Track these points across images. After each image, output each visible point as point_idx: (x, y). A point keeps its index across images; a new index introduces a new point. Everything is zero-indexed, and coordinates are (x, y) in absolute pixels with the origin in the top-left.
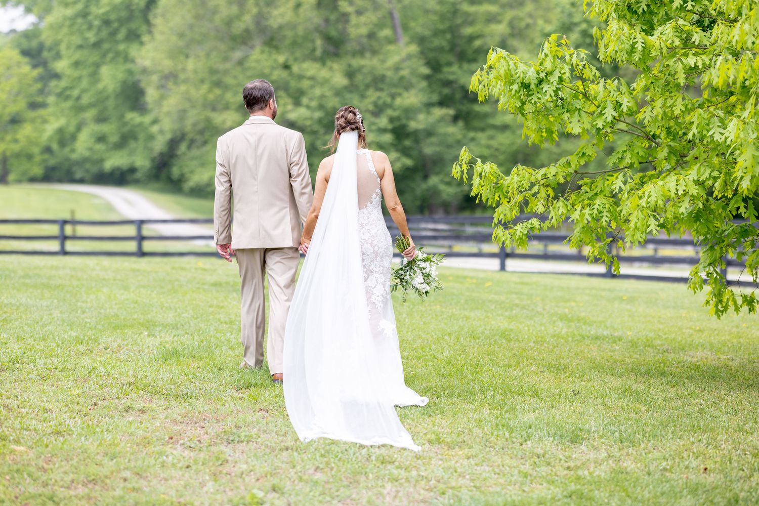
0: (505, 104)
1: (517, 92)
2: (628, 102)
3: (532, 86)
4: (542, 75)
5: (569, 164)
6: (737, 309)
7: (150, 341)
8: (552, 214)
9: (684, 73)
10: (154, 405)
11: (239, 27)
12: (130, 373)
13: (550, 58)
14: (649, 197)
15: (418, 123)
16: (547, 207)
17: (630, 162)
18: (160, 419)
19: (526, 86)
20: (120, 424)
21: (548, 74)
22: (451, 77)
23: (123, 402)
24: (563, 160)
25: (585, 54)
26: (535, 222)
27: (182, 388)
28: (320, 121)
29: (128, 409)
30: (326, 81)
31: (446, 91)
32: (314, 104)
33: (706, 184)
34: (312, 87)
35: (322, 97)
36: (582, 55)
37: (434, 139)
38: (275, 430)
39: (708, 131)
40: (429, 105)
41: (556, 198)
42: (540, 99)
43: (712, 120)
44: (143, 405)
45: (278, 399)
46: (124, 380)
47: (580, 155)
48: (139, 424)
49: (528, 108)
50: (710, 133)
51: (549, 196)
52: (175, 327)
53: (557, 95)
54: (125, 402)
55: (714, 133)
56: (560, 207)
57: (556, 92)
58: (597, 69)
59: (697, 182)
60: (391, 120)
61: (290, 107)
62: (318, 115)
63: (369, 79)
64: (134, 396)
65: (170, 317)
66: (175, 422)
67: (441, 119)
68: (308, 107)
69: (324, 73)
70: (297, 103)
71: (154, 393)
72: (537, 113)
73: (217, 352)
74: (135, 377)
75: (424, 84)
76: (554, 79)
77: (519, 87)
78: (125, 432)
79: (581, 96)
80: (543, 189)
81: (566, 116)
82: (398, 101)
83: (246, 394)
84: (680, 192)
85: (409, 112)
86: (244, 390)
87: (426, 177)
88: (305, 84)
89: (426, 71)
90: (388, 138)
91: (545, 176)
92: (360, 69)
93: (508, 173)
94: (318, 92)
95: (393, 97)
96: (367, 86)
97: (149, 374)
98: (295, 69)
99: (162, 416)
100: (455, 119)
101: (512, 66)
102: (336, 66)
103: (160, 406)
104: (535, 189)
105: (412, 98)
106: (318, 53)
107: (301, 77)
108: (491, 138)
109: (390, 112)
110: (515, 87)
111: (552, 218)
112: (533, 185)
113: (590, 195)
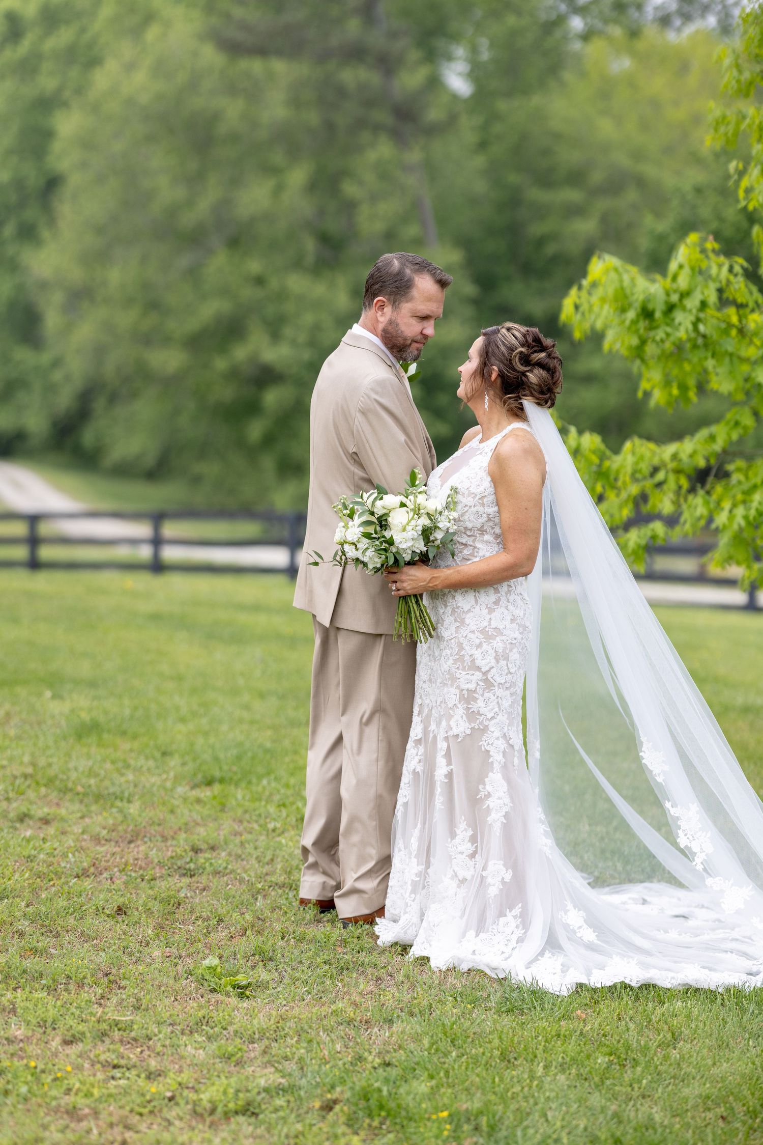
0: (614, 342)
1: (634, 322)
3: (658, 315)
4: (675, 298)
5: (712, 438)
7: (56, 707)
8: (686, 516)
10: (63, 812)
11: (188, 219)
12: (26, 759)
13: (687, 271)
16: (676, 503)
18: (74, 834)
19: (647, 313)
20: (11, 843)
21: (685, 295)
23: (14, 805)
24: (704, 433)
25: (742, 267)
26: (658, 527)
27: (107, 783)
29: (23, 818)
32: (302, 338)
34: (298, 312)
36: (737, 269)
38: (256, 854)
41: (692, 490)
42: (668, 335)
44: (46, 810)
45: (257, 804)
46: (17, 770)
47: (732, 424)
48: (41, 843)
49: (651, 349)
51: (680, 487)
52: (92, 684)
53: (696, 328)
54: (17, 807)
56: (698, 505)
57: (695, 325)
61: (264, 344)
64: (31, 794)
65: (85, 669)
66: (97, 840)
68: (293, 343)
69: (319, 289)
71: (65, 790)
72: (664, 357)
73: (160, 725)
74: (34, 764)
76: (692, 303)
77: (638, 316)
78: (19, 856)
79: (734, 332)
80: (672, 478)
81: (710, 363)
83: (205, 793)
86: (203, 788)
88: (290, 307)
91: (675, 457)
93: (617, 450)
94: (308, 318)
97: (55, 760)
98: (274, 283)
99: (77, 829)
101: (627, 283)
103: (73, 812)
104: (660, 476)
106: (310, 259)
107: (282, 296)
110: (631, 315)
111: (685, 522)
112: (655, 470)
113: (746, 486)
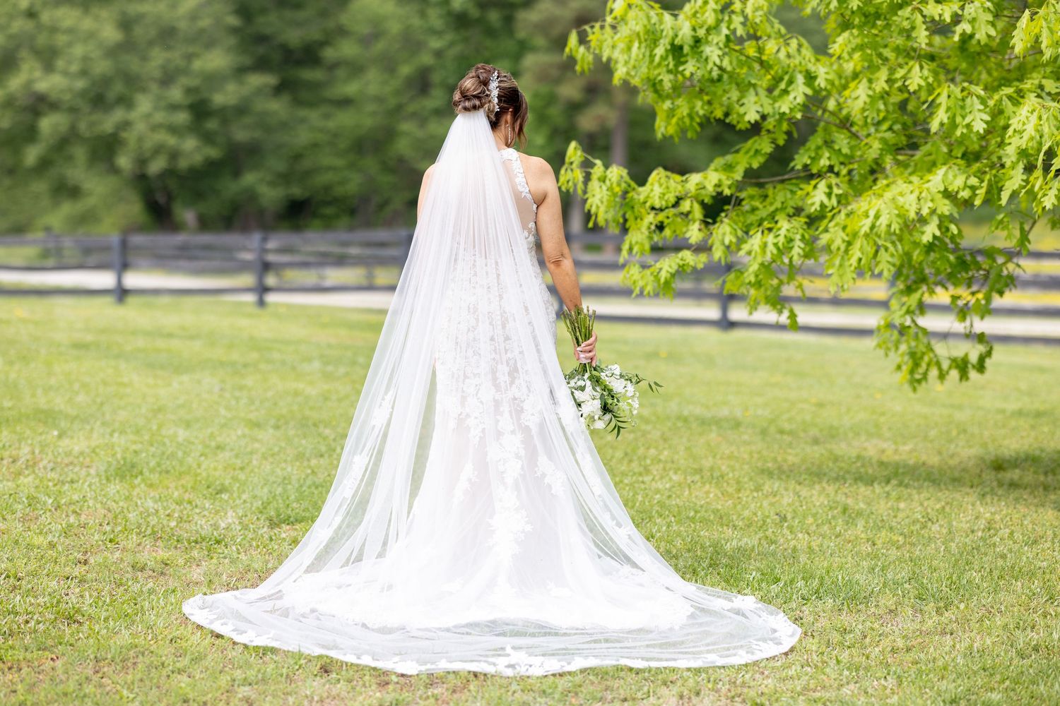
2: (827, 73)
3: (686, 49)
4: (701, 33)
5: (731, 166)
6: (942, 376)
9: (926, 30)
14: (877, 217)
15: (226, 96)
16: (704, 232)
17: (828, 163)
21: (709, 31)
22: (268, 31)
26: (687, 256)
28: (83, 94)
30: (91, 35)
31: (261, 50)
32: (74, 68)
33: (959, 196)
34: (70, 44)
35: (86, 59)
37: (247, 120)
39: (964, 117)
40: (241, 71)
43: (968, 101)
47: (752, 153)
50: (967, 120)
55: (973, 120)
56: (725, 233)
57: (720, 57)
58: (782, 23)
59: (947, 194)
60: (189, 91)
61: (37, 74)
62: (80, 84)
63: (153, 32)
67: (259, 91)
68: (65, 73)
69: (87, 24)
70: (49, 67)
75: (232, 41)
76: (718, 38)
77: (667, 51)
79: (757, 64)
82: (197, 65)
84: (925, 212)
85: (214, 80)
87: (237, 173)
88: (61, 39)
89: (233, 21)
90: (182, 117)
91: (700, 186)
92: (140, 17)
94: (78, 50)
95: (190, 57)
96: (151, 43)
98: (45, 17)
100: (279, 90)
102: (104, 13)
105: (217, 60)
107: (54, 30)
108: (327, 116)
109: (184, 81)
110: (660, 51)
111: (716, 250)
112: (679, 200)
113: (764, 213)
